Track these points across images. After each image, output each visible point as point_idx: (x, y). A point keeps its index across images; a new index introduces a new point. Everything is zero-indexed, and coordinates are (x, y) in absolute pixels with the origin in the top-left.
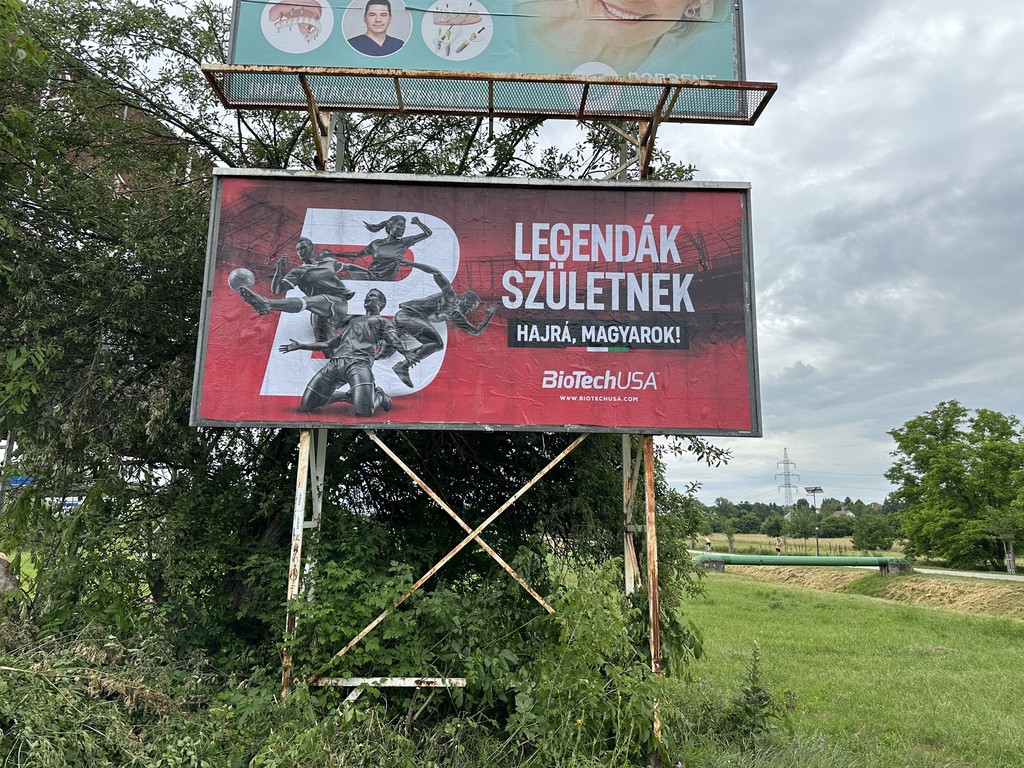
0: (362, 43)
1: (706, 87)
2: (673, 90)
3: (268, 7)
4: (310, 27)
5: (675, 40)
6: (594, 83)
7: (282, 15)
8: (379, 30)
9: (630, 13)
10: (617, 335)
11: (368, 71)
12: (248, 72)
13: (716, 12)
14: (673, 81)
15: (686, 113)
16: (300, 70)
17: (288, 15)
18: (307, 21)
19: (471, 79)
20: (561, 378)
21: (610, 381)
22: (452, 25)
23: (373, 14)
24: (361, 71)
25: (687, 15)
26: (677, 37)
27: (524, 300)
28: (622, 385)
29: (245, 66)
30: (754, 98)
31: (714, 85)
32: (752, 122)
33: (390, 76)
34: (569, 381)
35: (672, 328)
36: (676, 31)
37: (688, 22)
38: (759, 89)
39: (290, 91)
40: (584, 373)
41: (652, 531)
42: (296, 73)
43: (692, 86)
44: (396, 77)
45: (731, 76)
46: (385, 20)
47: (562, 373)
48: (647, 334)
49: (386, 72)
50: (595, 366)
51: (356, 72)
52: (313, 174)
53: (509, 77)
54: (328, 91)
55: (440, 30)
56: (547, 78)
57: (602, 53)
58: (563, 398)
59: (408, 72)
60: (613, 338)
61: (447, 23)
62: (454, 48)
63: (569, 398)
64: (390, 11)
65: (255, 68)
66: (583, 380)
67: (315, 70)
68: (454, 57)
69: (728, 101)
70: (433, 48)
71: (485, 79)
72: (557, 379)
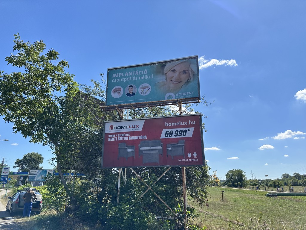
3: (112, 90)
4: (119, 93)
5: (185, 86)
7: (115, 91)
8: (131, 92)
9: (177, 82)
13: (194, 79)
14: (179, 99)
22: (144, 89)
23: (130, 89)
25: (188, 80)
36: (186, 84)
46: (132, 89)
52: (120, 120)
57: (171, 91)
62: (144, 93)
68: (144, 95)
70: (141, 94)
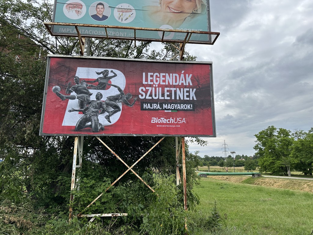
0: (95, 17)
1: (199, 33)
2: (190, 34)
3: (66, 5)
4: (79, 11)
5: (190, 19)
6: (166, 31)
7: (70, 7)
8: (100, 13)
9: (177, 10)
10: (174, 107)
11: (97, 26)
12: (59, 25)
13: (202, 11)
14: (189, 31)
15: (193, 41)
16: (75, 25)
17: (72, 7)
18: (78, 9)
19: (129, 29)
20: (157, 120)
21: (172, 121)
22: (123, 12)
23: (99, 8)
24: (95, 25)
25: (194, 11)
26: (191, 18)
27: (146, 96)
28: (175, 122)
29: (58, 23)
30: (213, 37)
31: (201, 33)
32: (213, 44)
33: (104, 27)
34: (159, 121)
35: (190, 105)
36: (190, 16)
37: (194, 14)
38: (214, 34)
39: (72, 31)
40: (164, 118)
41: (184, 166)
42: (74, 25)
43: (195, 33)
44: (106, 28)
45: (207, 30)
46: (102, 10)
47: (157, 118)
48: (182, 107)
49: (102, 26)
50: (167, 116)
51: (93, 26)
52: (80, 57)
53: (140, 29)
54: (84, 31)
55: (119, 14)
56: (152, 29)
57: (169, 22)
58: (157, 126)
59: (109, 26)
60: (173, 108)
61: (122, 12)
62: (124, 19)
63: (159, 126)
64: (104, 7)
65: (61, 24)
66: (164, 120)
67: (80, 25)
68: (124, 22)
69: (206, 37)
70: (117, 19)
71: (133, 29)
72: (156, 120)
